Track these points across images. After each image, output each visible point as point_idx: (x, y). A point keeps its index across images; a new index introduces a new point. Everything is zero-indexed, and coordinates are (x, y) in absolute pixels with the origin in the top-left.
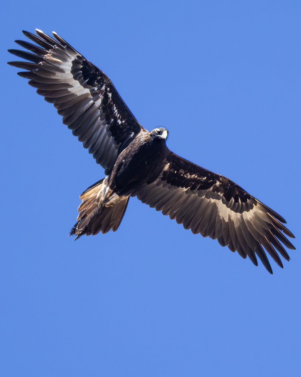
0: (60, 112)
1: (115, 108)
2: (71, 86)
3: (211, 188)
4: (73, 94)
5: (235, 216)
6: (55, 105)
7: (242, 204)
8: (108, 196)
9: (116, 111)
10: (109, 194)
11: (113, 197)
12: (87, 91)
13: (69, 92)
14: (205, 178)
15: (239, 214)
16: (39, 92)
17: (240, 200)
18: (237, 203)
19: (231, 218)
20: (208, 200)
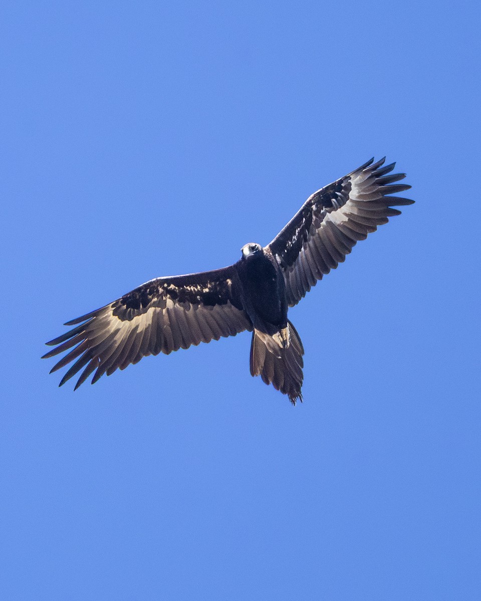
0: (156, 352)
1: (188, 288)
2: (137, 327)
3: (314, 217)
4: (147, 329)
5: (347, 208)
6: (146, 354)
7: (342, 193)
8: (282, 339)
9: (192, 288)
10: (280, 337)
11: (286, 335)
12: (151, 311)
13: (141, 332)
14: (304, 219)
15: (348, 202)
16: (123, 367)
17: (338, 193)
18: (339, 198)
19: (347, 213)
20: (322, 227)
